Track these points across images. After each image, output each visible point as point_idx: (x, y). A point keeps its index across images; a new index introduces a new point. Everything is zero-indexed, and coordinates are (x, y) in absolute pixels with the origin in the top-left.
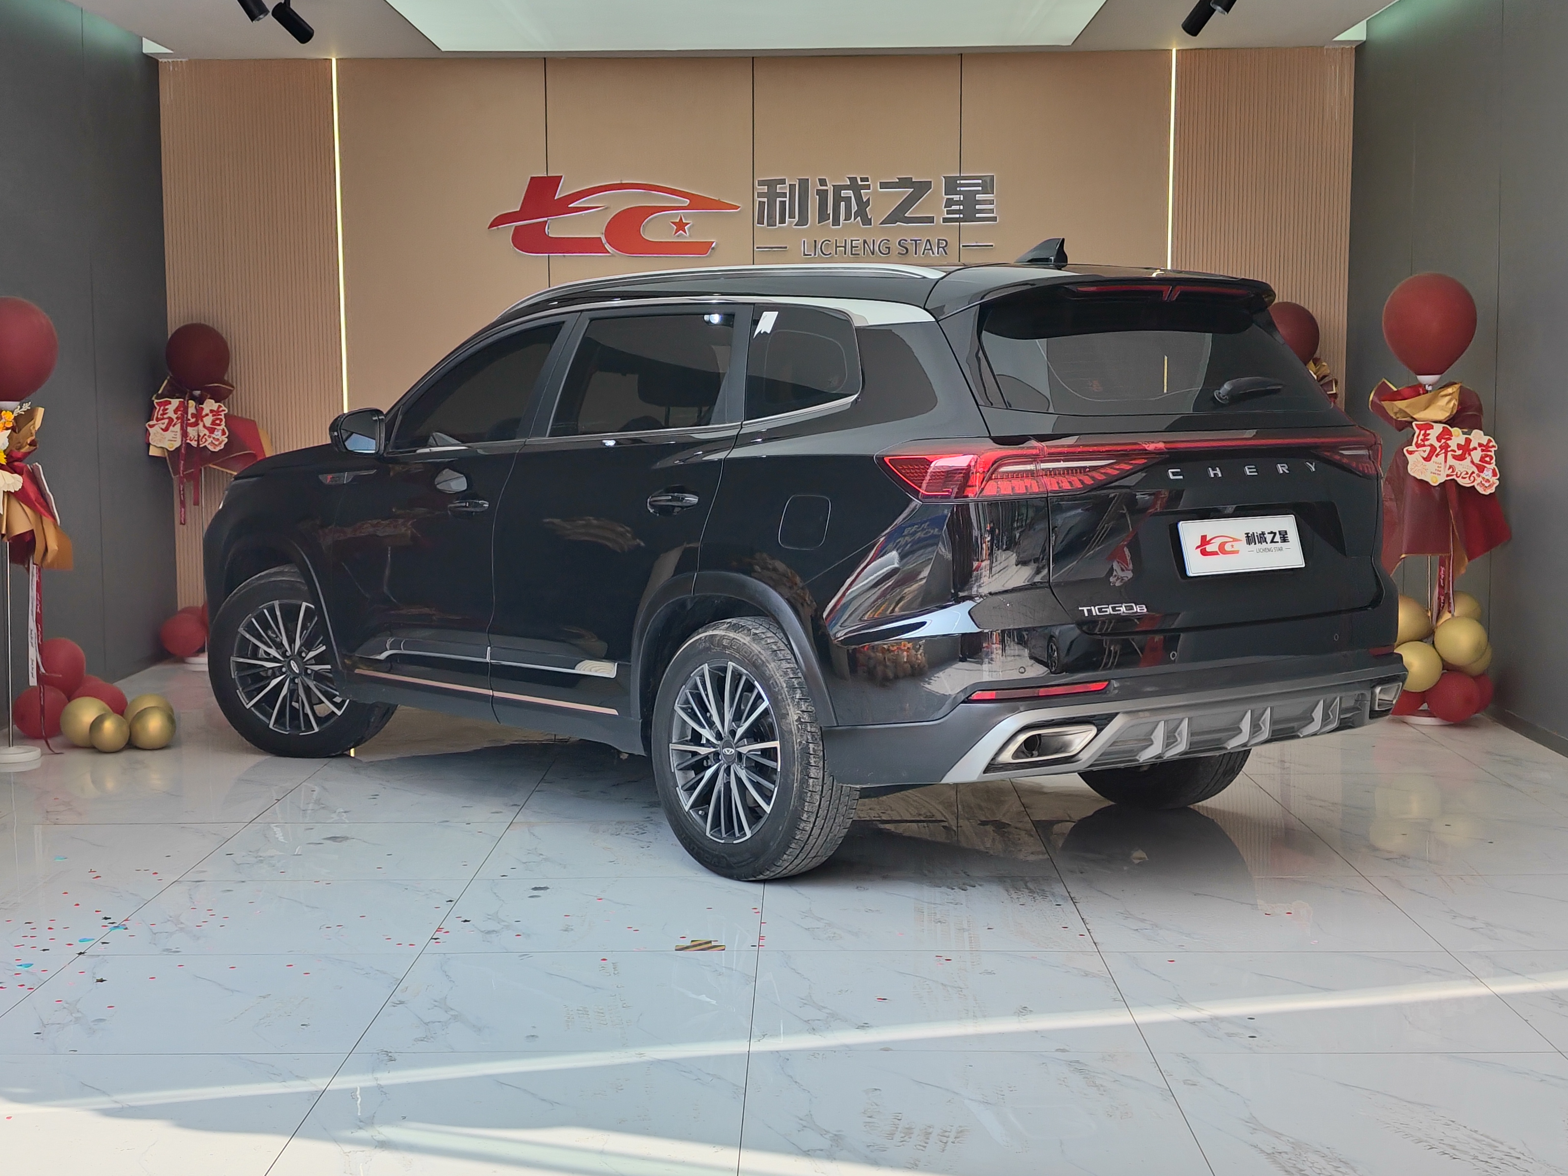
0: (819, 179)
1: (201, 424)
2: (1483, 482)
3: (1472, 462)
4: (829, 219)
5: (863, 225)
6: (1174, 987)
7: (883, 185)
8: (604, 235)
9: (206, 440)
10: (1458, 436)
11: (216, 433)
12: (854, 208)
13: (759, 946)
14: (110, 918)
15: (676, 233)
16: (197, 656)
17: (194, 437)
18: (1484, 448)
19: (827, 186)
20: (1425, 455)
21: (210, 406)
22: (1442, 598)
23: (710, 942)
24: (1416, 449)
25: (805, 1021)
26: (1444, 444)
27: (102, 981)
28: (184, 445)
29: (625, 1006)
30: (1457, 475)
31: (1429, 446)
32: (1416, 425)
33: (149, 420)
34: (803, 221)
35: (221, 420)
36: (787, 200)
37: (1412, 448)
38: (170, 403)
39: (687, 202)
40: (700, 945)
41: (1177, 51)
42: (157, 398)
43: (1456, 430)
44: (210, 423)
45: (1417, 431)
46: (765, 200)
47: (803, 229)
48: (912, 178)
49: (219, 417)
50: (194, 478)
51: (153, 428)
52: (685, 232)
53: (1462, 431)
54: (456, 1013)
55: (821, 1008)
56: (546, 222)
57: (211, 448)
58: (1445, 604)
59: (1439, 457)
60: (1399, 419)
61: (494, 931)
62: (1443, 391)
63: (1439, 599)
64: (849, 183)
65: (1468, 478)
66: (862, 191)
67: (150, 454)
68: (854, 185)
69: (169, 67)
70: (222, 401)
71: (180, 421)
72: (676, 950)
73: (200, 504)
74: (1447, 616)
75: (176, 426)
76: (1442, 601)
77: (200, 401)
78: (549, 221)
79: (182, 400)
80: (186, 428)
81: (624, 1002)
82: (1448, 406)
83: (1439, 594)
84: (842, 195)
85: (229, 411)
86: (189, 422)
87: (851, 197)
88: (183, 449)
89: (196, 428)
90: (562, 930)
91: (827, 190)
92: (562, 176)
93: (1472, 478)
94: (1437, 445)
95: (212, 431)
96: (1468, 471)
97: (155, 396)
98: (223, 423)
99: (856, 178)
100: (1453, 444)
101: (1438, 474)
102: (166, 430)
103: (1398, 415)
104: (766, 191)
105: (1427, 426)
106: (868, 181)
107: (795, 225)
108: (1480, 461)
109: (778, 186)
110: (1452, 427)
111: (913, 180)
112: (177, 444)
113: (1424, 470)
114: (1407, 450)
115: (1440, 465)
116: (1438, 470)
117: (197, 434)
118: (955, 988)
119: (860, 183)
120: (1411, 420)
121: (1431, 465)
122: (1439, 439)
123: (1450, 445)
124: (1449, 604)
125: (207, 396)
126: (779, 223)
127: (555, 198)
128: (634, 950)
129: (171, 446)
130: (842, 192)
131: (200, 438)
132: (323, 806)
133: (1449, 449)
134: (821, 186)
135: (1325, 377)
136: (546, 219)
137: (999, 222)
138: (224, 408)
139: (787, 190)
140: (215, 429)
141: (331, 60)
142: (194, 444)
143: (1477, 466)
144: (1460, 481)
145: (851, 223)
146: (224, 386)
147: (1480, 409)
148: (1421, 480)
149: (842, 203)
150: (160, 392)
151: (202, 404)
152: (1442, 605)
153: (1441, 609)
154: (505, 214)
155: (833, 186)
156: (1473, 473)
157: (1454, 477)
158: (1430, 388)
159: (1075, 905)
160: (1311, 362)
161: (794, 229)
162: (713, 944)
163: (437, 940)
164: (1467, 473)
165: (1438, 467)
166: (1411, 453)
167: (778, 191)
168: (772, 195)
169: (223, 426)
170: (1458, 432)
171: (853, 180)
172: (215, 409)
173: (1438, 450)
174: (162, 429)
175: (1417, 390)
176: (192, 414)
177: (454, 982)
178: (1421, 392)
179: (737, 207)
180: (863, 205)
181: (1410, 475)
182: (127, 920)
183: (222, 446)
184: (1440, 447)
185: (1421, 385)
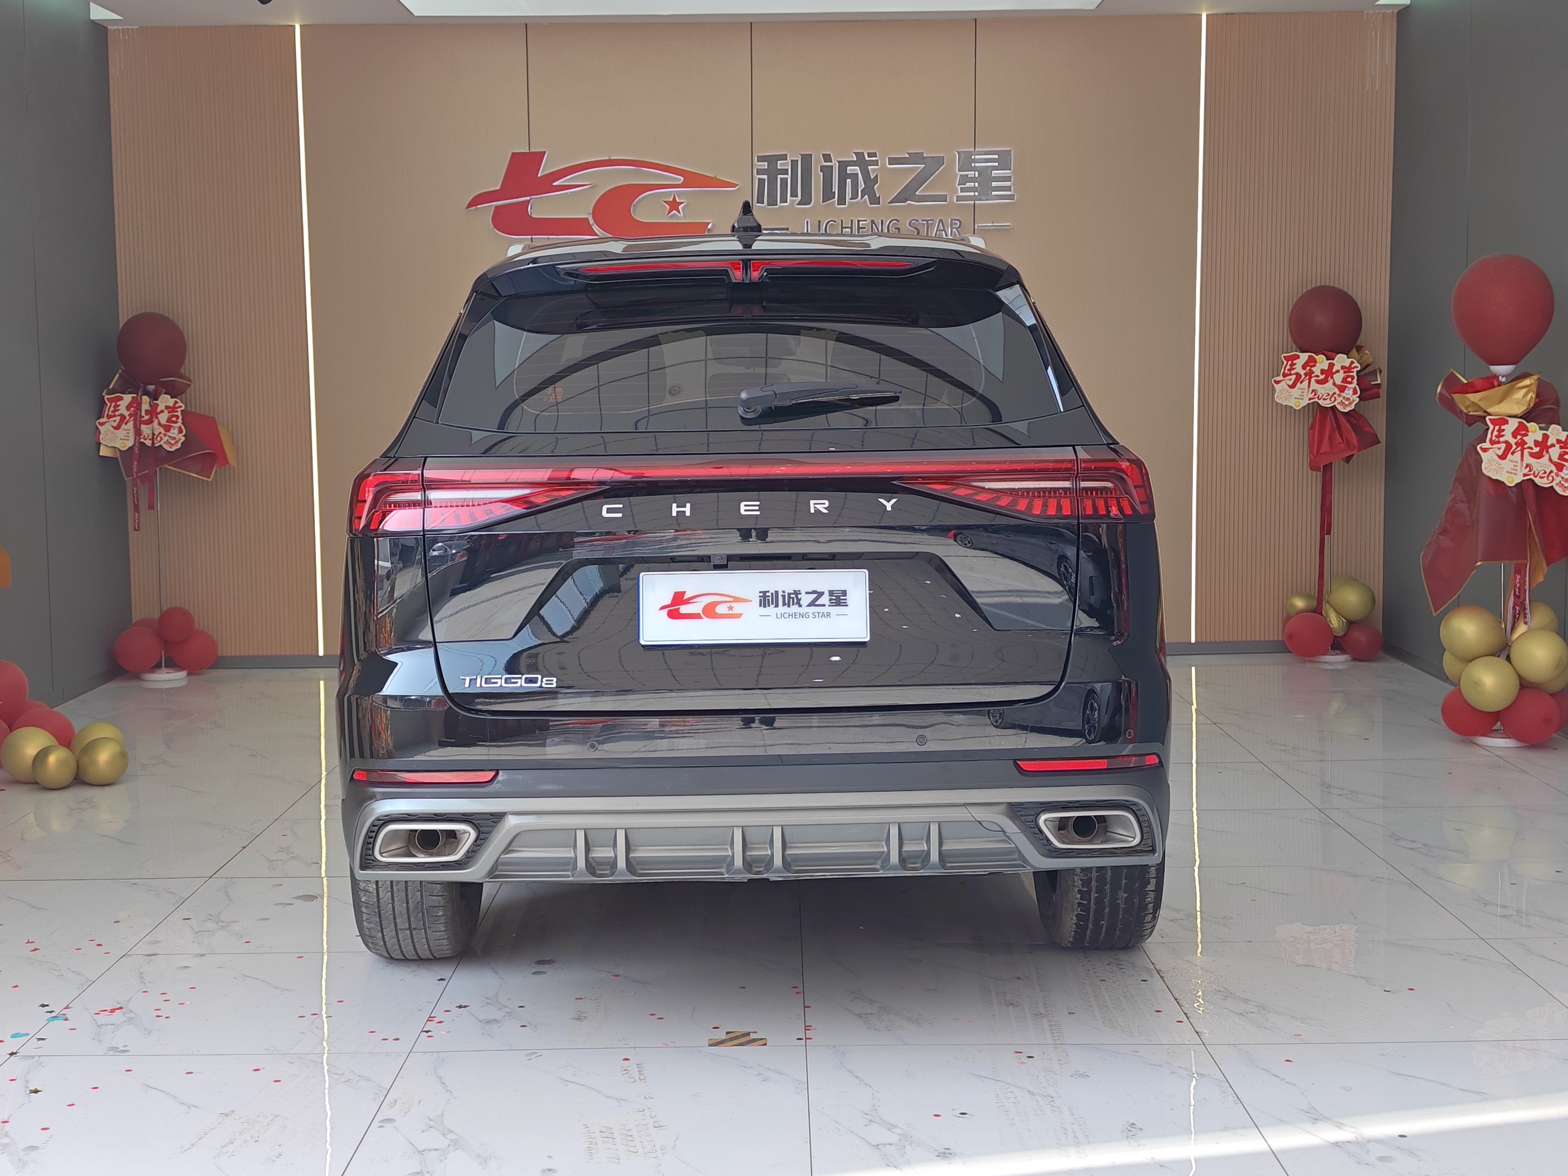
0: (823, 155)
1: (156, 422)
2: (1562, 482)
3: (1550, 460)
4: (834, 198)
5: (871, 204)
6: (1302, 1093)
7: (892, 161)
8: (591, 216)
9: (161, 439)
10: (1534, 432)
11: (172, 431)
12: (861, 186)
13: (806, 1039)
14: (47, 1005)
15: (669, 213)
16: (154, 672)
17: (149, 436)
18: (1562, 445)
19: (831, 162)
20: (1500, 453)
21: (166, 402)
22: (1518, 608)
23: (748, 1034)
24: (1490, 446)
25: (874, 1146)
26: (1520, 441)
27: (36, 1091)
28: (137, 445)
29: (656, 1125)
30: (1534, 474)
31: (1504, 442)
32: (1490, 420)
33: (100, 418)
34: (806, 200)
35: (177, 417)
36: (789, 177)
37: (1486, 445)
38: (121, 399)
39: (681, 179)
40: (737, 1038)
41: (1208, 16)
42: (107, 394)
43: (1532, 425)
44: (166, 420)
45: (1491, 427)
46: (765, 177)
47: (806, 208)
48: (923, 153)
49: (176, 414)
50: (149, 480)
51: (103, 427)
52: (679, 212)
53: (1539, 427)
54: (456, 1137)
55: (890, 1127)
56: (529, 201)
57: (166, 447)
58: (1520, 613)
59: (1515, 454)
60: (1470, 414)
61: (495, 1020)
62: (1520, 382)
63: (1514, 608)
64: (855, 159)
65: (1546, 478)
66: (869, 167)
67: (101, 454)
68: (861, 161)
69: (119, 35)
70: (179, 397)
71: (132, 418)
72: (710, 1045)
73: (156, 509)
74: (1522, 628)
75: (128, 424)
76: (1517, 612)
77: (155, 396)
78: (531, 201)
79: (135, 395)
80: (140, 426)
81: (655, 1119)
82: (1524, 399)
83: (1515, 604)
84: (848, 172)
85: (186, 407)
86: (142, 419)
87: (857, 174)
88: (136, 448)
89: (150, 426)
90: (574, 1018)
91: (832, 166)
92: (545, 152)
93: (1550, 478)
94: (1513, 441)
95: (167, 429)
96: (1546, 469)
97: (105, 391)
98: (180, 420)
99: (863, 153)
100: (1530, 440)
101: (1514, 474)
102: (117, 428)
103: (1469, 410)
104: (766, 167)
105: (1502, 421)
106: (876, 157)
107: (798, 204)
108: (1559, 459)
109: (779, 162)
110: (1528, 422)
111: (924, 156)
112: (130, 443)
113: (1500, 469)
114: (1481, 448)
115: (1516, 464)
116: (1514, 470)
117: (151, 432)
118: (1045, 1096)
119: (867, 158)
120: (1485, 414)
121: (1506, 464)
122: (1514, 435)
123: (1526, 441)
124: (1525, 614)
125: (162, 391)
126: (781, 202)
127: (539, 175)
128: (661, 1045)
129: (123, 445)
130: (848, 168)
131: (155, 437)
132: (293, 855)
133: (1525, 446)
134: (825, 162)
135: (1367, 366)
136: (528, 198)
137: (1017, 200)
138: (180, 404)
139: (788, 166)
140: (172, 426)
141: (294, 26)
142: (148, 443)
143: (1555, 464)
144: (1537, 481)
145: (858, 201)
146: (181, 380)
147: (1557, 402)
148: (1497, 480)
149: (848, 180)
150: (111, 387)
151: (157, 400)
152: (1517, 616)
153: (1516, 620)
154: (485, 193)
155: (838, 162)
156: (1551, 472)
157: (1532, 477)
158: (1503, 380)
159: (1164, 981)
160: (1354, 349)
161: (797, 208)
162: (753, 1036)
163: (429, 1034)
164: (1545, 473)
165: (1514, 466)
166: (1485, 450)
167: (779, 168)
168: (773, 172)
169: (180, 424)
170: (1535, 427)
171: (859, 155)
172: (171, 404)
173: (1514, 447)
174: (113, 427)
175: (1491, 382)
176: (146, 411)
177: (451, 1092)
178: (1496, 384)
179: (734, 185)
180: (870, 182)
181: (1483, 474)
182: (67, 1008)
183: (179, 445)
184: (1516, 444)
185: (1496, 377)
